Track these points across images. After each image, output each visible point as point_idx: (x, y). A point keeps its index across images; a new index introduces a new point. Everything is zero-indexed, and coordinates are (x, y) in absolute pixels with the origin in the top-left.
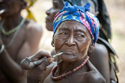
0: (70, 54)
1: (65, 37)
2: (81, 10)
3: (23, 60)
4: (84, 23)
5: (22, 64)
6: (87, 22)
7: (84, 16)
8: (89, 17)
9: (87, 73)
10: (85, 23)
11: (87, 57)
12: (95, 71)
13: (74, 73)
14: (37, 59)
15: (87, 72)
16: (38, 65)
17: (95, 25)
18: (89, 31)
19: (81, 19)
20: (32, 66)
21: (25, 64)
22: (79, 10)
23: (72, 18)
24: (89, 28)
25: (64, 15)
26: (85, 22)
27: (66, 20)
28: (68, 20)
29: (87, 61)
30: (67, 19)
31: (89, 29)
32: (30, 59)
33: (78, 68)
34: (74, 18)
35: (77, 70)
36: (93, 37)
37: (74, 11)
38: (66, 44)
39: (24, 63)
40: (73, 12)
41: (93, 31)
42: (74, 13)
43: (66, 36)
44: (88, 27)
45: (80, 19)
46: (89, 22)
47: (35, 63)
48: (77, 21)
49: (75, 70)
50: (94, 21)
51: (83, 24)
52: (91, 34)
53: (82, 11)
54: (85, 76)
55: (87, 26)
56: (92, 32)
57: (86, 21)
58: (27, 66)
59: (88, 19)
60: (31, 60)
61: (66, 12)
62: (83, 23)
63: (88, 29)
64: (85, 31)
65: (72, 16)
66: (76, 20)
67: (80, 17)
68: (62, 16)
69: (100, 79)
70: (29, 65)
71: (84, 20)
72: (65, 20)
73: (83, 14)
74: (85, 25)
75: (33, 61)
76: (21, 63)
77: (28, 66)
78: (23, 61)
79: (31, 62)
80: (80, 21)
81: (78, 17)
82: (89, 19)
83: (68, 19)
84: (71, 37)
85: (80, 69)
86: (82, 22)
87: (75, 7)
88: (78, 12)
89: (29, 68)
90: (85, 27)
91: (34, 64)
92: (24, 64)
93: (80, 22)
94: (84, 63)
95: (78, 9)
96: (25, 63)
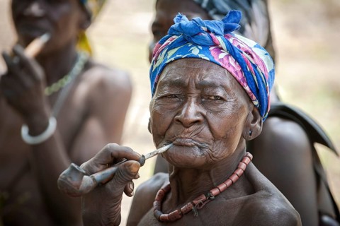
0: (189, 144)
1: (176, 105)
2: (212, 28)
3: (64, 172)
4: (223, 63)
5: (61, 181)
6: (232, 60)
7: (223, 45)
8: (239, 46)
9: (249, 199)
10: (226, 61)
11: (247, 156)
12: (270, 192)
13: (213, 200)
14: (102, 167)
15: (247, 196)
16: (104, 182)
17: (255, 66)
18: (239, 83)
19: (212, 53)
20: (88, 187)
21: (69, 182)
22: (209, 31)
23: (190, 52)
24: (240, 74)
25: (171, 47)
26: (225, 59)
27: (176, 60)
28: (180, 58)
29: (247, 166)
30: (178, 56)
31: (240, 77)
32: (83, 169)
33: (222, 187)
34: (195, 51)
35: (221, 192)
36: (254, 98)
37: (194, 32)
38: (178, 120)
39: (65, 179)
40: (193, 36)
41: (253, 83)
42: (194, 40)
43: (178, 101)
44: (236, 72)
45: (210, 54)
46: (237, 60)
47: (98, 176)
48: (203, 58)
49: (215, 192)
50: (252, 57)
51: (220, 65)
52: (245, 90)
53: (216, 30)
54: (242, 207)
55: (231, 69)
56: (248, 84)
57: (227, 56)
58: (76, 188)
59: (232, 52)
60: (84, 172)
61: (175, 37)
62: (221, 63)
63: (235, 78)
64: (227, 82)
65: (191, 47)
66: (200, 56)
67: (211, 48)
68: (167, 51)
69: (282, 213)
70: (80, 183)
71: (222, 56)
72: (173, 59)
73: (219, 39)
74: (227, 67)
75: (90, 172)
76: (59, 179)
77: (78, 187)
78: (64, 175)
79: (85, 177)
80: (212, 59)
81: (205, 48)
82: (237, 51)
83: (181, 56)
84: (191, 101)
85: (227, 188)
86: (217, 60)
87: (196, 24)
88: (205, 35)
89: (81, 192)
90: (226, 72)
91: (94, 179)
92: (66, 182)
93: (211, 61)
94: (240, 172)
95: (204, 26)
96: (69, 179)
